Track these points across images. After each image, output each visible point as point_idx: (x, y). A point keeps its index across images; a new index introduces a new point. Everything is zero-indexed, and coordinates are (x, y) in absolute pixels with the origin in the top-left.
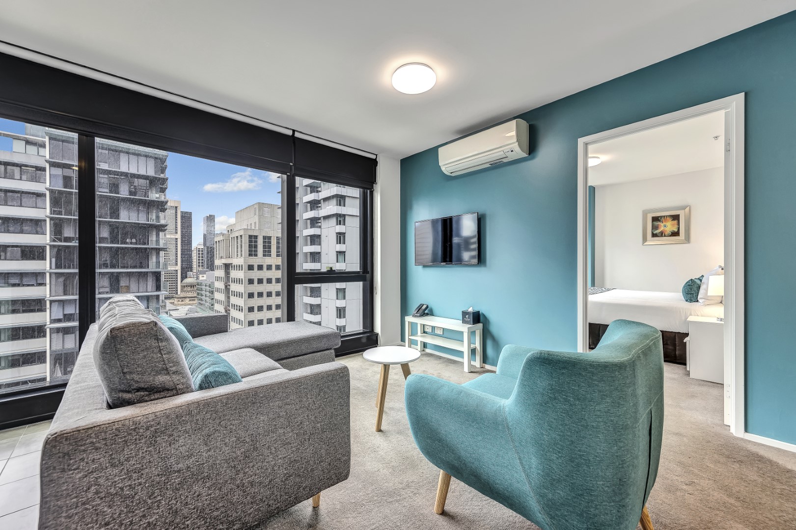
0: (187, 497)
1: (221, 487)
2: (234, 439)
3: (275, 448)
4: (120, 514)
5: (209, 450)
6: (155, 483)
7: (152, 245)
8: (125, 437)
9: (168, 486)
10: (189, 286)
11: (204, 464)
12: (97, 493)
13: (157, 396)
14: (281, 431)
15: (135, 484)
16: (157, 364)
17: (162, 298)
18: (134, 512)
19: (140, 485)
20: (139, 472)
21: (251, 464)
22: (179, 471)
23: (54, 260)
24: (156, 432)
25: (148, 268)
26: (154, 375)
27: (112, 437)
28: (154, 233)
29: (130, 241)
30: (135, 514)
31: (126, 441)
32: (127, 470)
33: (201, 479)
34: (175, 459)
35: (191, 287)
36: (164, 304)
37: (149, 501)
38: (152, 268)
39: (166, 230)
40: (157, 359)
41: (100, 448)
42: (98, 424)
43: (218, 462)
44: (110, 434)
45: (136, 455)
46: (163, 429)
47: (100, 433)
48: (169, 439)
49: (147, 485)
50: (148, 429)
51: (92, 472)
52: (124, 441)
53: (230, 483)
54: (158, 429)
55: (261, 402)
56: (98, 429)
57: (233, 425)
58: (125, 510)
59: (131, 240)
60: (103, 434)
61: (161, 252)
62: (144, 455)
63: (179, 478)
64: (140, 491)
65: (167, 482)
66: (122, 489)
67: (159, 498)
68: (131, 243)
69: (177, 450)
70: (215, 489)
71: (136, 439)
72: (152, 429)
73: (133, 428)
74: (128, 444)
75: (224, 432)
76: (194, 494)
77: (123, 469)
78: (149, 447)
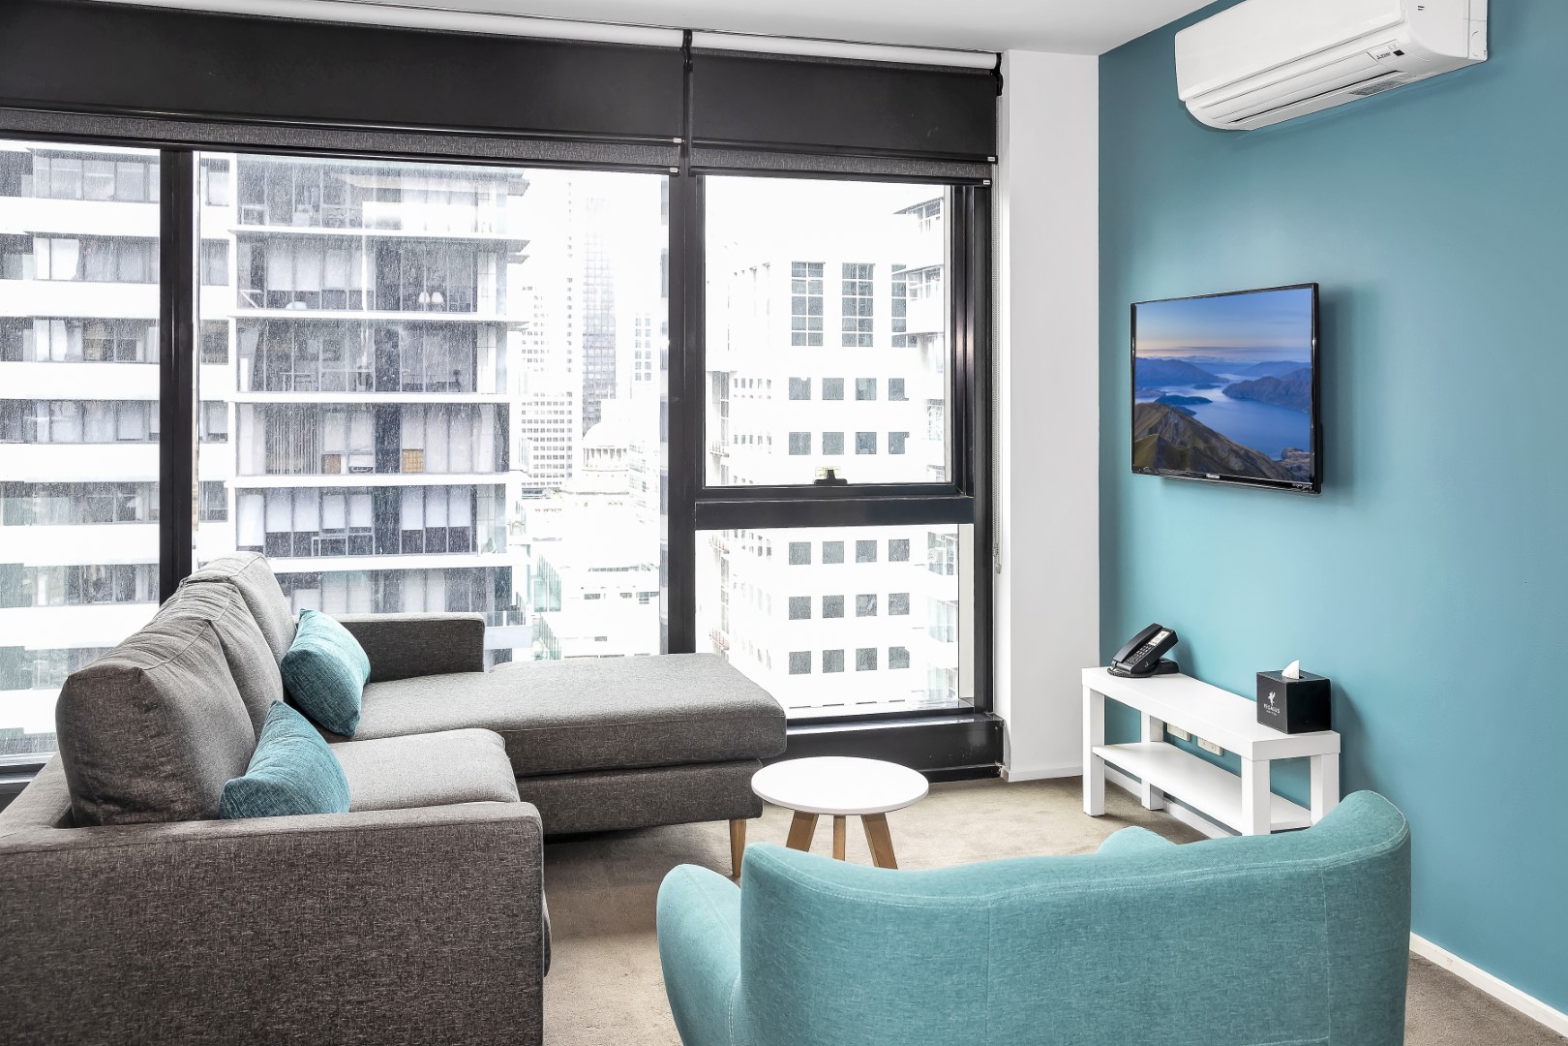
0: (158, 1023)
1: (221, 1026)
2: (249, 932)
3: (337, 975)
4: (48, 1018)
5: (201, 943)
6: (103, 978)
7: (485, 312)
8: (59, 881)
9: (126, 992)
10: (606, 451)
11: (189, 967)
12: (17, 968)
13: (135, 817)
14: (353, 941)
15: (73, 971)
16: (136, 755)
17: (513, 494)
18: (69, 1021)
19: (80, 975)
20: (79, 952)
21: (284, 997)
22: (144, 968)
23: (245, 363)
24: (108, 883)
25: (475, 390)
26: (130, 776)
27: (41, 877)
28: (493, 269)
29: (428, 300)
30: (71, 1025)
31: (61, 889)
32: (62, 942)
33: (184, 996)
34: (139, 944)
35: (612, 455)
36: (519, 518)
37: (95, 1010)
38: (486, 391)
39: (525, 257)
40: (135, 744)
41: (23, 892)
42: (24, 849)
43: (216, 971)
44: (38, 871)
45: (76, 919)
46: (120, 881)
47: (25, 865)
48: (130, 903)
49: (91, 979)
50: (96, 876)
51: (10, 930)
52: (58, 888)
53: (239, 1023)
54: (112, 878)
55: (308, 866)
56: (22, 857)
57: (249, 903)
58: (57, 1013)
59: (431, 295)
60: (28, 867)
61: (510, 334)
62: (88, 921)
63: (144, 981)
64: (80, 986)
65: (125, 985)
66: (52, 972)
67: (109, 1010)
68: (431, 307)
69: (142, 926)
70: (209, 1025)
71: (76, 890)
72: (102, 877)
73: (72, 867)
74: (65, 895)
75: (230, 913)
76: (171, 1022)
77: (55, 938)
78: (95, 910)
